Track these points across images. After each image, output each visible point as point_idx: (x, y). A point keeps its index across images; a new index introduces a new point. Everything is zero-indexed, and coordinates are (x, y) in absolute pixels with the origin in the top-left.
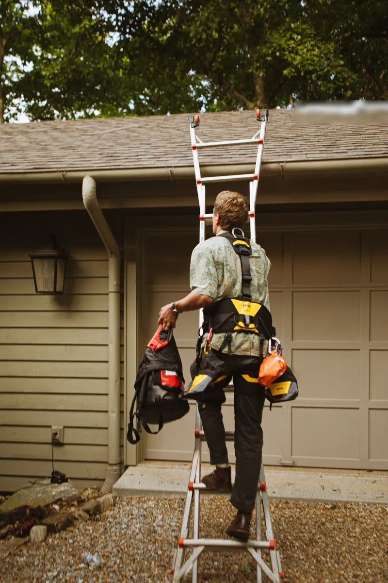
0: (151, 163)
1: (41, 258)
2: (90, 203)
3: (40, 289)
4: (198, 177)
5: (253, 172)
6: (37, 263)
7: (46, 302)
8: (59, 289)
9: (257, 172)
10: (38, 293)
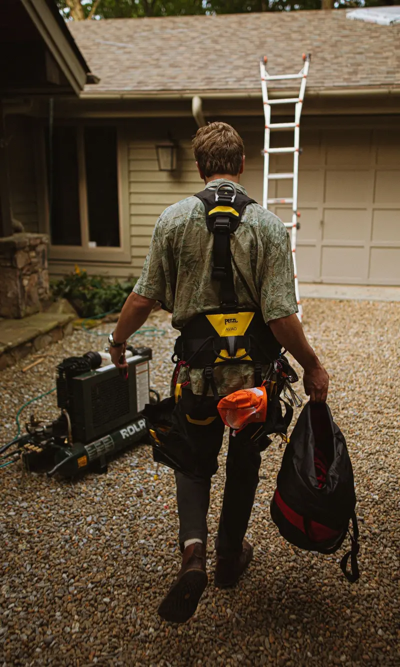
0: (236, 86)
1: (163, 147)
2: (198, 114)
3: (163, 167)
4: (265, 99)
5: (297, 97)
6: (160, 150)
7: (164, 176)
8: (174, 167)
9: (301, 97)
10: (161, 170)
